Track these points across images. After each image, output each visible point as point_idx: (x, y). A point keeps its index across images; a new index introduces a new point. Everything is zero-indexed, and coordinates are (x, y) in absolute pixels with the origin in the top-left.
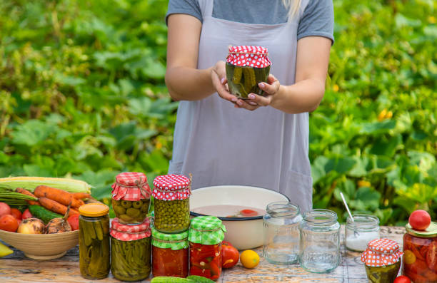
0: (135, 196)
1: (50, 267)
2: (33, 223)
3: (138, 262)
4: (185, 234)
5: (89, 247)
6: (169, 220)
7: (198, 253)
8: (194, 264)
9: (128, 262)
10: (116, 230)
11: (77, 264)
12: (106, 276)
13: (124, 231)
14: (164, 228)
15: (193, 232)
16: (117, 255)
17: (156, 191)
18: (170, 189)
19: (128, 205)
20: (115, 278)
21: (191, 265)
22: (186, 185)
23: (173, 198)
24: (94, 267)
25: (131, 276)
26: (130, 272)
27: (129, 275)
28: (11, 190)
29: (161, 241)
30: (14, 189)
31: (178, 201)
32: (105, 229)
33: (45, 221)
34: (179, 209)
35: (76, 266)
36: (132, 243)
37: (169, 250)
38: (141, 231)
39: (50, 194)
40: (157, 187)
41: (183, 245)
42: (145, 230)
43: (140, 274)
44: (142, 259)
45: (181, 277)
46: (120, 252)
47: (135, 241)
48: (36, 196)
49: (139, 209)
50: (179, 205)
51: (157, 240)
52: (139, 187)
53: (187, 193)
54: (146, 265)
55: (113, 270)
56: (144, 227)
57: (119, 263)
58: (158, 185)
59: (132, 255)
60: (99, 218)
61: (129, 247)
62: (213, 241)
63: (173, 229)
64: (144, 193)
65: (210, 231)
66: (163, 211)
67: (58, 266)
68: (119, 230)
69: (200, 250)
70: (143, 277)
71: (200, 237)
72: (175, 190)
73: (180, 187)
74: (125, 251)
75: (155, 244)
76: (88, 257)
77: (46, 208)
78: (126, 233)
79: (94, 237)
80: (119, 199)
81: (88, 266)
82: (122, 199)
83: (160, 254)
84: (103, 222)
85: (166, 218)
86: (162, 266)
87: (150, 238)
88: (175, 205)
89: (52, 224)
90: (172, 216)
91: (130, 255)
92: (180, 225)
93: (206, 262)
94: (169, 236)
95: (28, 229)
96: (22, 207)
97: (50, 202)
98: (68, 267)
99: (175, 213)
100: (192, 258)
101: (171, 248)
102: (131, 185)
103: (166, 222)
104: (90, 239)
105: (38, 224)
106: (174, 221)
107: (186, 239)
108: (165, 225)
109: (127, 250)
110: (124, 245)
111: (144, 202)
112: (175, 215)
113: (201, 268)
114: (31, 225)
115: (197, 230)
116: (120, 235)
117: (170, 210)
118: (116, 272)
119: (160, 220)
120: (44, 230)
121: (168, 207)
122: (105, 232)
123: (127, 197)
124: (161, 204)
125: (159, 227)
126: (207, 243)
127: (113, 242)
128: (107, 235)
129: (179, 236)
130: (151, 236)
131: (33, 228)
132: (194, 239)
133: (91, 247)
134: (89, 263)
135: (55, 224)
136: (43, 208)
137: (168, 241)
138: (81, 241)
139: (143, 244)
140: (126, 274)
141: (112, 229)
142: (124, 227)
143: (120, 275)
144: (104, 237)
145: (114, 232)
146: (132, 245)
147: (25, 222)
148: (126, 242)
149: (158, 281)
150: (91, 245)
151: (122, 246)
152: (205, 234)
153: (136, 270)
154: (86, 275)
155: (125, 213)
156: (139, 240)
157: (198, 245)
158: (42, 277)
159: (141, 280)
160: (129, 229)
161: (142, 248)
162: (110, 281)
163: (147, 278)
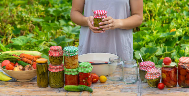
0: (57, 55)
1: (26, 84)
2: (19, 67)
3: (60, 80)
4: (77, 69)
5: (40, 75)
8: (81, 80)
9: (55, 80)
10: (50, 68)
11: (37, 83)
12: (47, 86)
13: (53, 68)
15: (80, 68)
16: (51, 78)
19: (55, 58)
20: (51, 87)
21: (80, 81)
24: (42, 83)
25: (57, 86)
28: (11, 55)
29: (68, 72)
30: (12, 55)
32: (46, 68)
33: (24, 66)
35: (36, 84)
36: (57, 73)
37: (71, 75)
38: (60, 68)
39: (26, 57)
41: (76, 73)
43: (60, 85)
44: (61, 79)
45: (76, 85)
46: (52, 76)
47: (58, 72)
48: (20, 57)
49: (59, 60)
51: (66, 71)
52: (58, 51)
54: (62, 81)
56: (61, 67)
57: (52, 81)
59: (57, 78)
60: (44, 63)
62: (88, 71)
64: (61, 53)
65: (86, 67)
67: (29, 84)
68: (51, 68)
69: (83, 75)
70: (61, 86)
71: (83, 70)
74: (54, 76)
75: (66, 73)
76: (40, 79)
77: (24, 62)
78: (54, 69)
79: (42, 71)
80: (51, 56)
81: (40, 83)
82: (52, 56)
83: (67, 77)
84: (46, 65)
86: (68, 82)
87: (64, 71)
89: (26, 67)
91: (56, 77)
93: (85, 80)
94: (71, 70)
95: (17, 69)
96: (15, 61)
97: (25, 59)
98: (33, 84)
100: (80, 78)
102: (55, 50)
105: (21, 67)
107: (77, 71)
109: (55, 75)
111: (61, 57)
113: (83, 82)
115: (81, 67)
116: (52, 70)
118: (51, 85)
120: (24, 69)
123: (54, 55)
126: (85, 72)
127: (49, 73)
128: (47, 71)
129: (75, 70)
131: (19, 69)
132: (80, 71)
134: (41, 81)
135: (27, 67)
137: (70, 72)
138: (37, 73)
139: (61, 73)
140: (55, 85)
141: (49, 68)
142: (53, 67)
143: (53, 85)
144: (46, 71)
145: (50, 69)
146: (57, 74)
147: (16, 67)
148: (54, 72)
149: (67, 87)
150: (41, 74)
151: (53, 74)
152: (84, 68)
153: (58, 83)
154: (40, 86)
155: (54, 61)
156: (59, 72)
157: (82, 73)
158: (23, 88)
159: (60, 88)
160: (56, 68)
161: (61, 75)
162: (49, 88)
163: (63, 87)
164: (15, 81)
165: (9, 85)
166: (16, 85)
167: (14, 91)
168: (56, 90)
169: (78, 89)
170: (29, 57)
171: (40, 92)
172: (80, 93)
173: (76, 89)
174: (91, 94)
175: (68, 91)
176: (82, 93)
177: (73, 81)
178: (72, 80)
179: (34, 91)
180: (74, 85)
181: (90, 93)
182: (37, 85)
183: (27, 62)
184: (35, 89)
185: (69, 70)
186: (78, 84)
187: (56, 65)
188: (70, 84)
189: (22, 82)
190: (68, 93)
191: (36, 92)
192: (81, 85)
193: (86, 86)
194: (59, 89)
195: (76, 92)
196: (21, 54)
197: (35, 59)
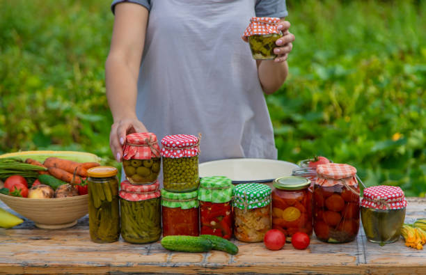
0: (146, 154)
1: (61, 234)
2: (42, 189)
3: (149, 223)
4: (195, 193)
5: (98, 209)
6: (179, 178)
7: (208, 212)
8: (204, 224)
9: (138, 223)
10: (125, 191)
11: (88, 231)
12: (116, 240)
13: (132, 192)
14: (173, 187)
15: (202, 191)
16: (126, 217)
17: (164, 150)
18: (177, 146)
19: (140, 163)
20: (126, 241)
21: (202, 226)
22: (193, 142)
23: (181, 155)
24: (104, 231)
25: (142, 238)
26: (140, 233)
27: (140, 236)
28: (21, 162)
29: (171, 200)
30: (24, 161)
31: (186, 158)
32: (114, 192)
33: (54, 188)
34: (188, 167)
35: (86, 233)
36: (142, 203)
38: (150, 190)
39: (60, 164)
40: (164, 145)
41: (193, 204)
42: (154, 191)
43: (151, 236)
44: (152, 220)
45: (191, 235)
46: (129, 213)
47: (144, 201)
48: (46, 167)
49: (150, 168)
50: (188, 163)
51: (167, 200)
52: (149, 146)
53: (195, 151)
54: (156, 226)
55: (123, 233)
56: (153, 187)
57: (129, 224)
58: (166, 143)
59: (142, 216)
60: (108, 178)
61: (139, 208)
62: (223, 199)
63: (182, 188)
64: (155, 152)
65: (220, 189)
66: (172, 169)
67: (68, 234)
68: (127, 190)
69: (210, 209)
70: (153, 239)
71: (210, 195)
72: (183, 147)
73: (188, 144)
74: (135, 212)
75: (165, 204)
76: (97, 220)
77: (55, 177)
78: (136, 193)
79: (103, 199)
80: (129, 158)
81: (98, 229)
82: (133, 158)
83: (170, 214)
84: (112, 183)
85: (175, 176)
86: (172, 227)
87: (160, 199)
88: (184, 163)
89: (60, 191)
90: (181, 174)
91: (140, 215)
92: (190, 184)
93: (217, 221)
94: (179, 194)
95: (37, 194)
96: (32, 177)
97: (59, 172)
98: (78, 234)
99: (184, 171)
100: (203, 218)
101: (180, 208)
102: (141, 143)
103: (175, 180)
104: (99, 200)
105: (47, 190)
106: (183, 180)
107: (196, 199)
108: (175, 184)
109: (136, 210)
110: (133, 205)
111: (154, 162)
112: (184, 173)
113: (212, 227)
114: (40, 191)
115: (207, 189)
116: (129, 196)
117: (179, 168)
118: (126, 235)
119: (169, 179)
120: (53, 195)
121: (177, 165)
122: (114, 194)
123: (138, 156)
124: (169, 163)
125: (168, 186)
126: (217, 201)
127: (122, 204)
128: (117, 198)
129: (189, 195)
130: (160, 197)
131: (42, 194)
132: (204, 197)
133: (101, 209)
134: (99, 225)
135: (62, 191)
136: (52, 177)
137: (178, 200)
138: (90, 203)
139: (152, 204)
140: (135, 235)
141: (122, 191)
142: (133, 187)
143: (130, 237)
144: (113, 199)
145: (123, 194)
146: (141, 205)
147: (34, 189)
148: (135, 202)
149: (169, 239)
150: (100, 207)
151: (131, 206)
152: (215, 192)
153: (146, 231)
154: (96, 238)
155: (136, 173)
156: (148, 201)
157: (208, 204)
158: (51, 243)
159: (151, 243)
160: (139, 189)
161: (152, 208)
162: (121, 244)
163: (158, 240)
164: (30, 229)
165: (16, 237)
166: (34, 237)
167: (29, 252)
168: (141, 248)
169: (197, 245)
170: (68, 167)
171: (96, 254)
172: (203, 255)
173: (194, 244)
174: (234, 258)
175: (172, 251)
176: (209, 255)
177: (183, 225)
178: (183, 222)
179: (81, 251)
180: (187, 235)
181: (230, 256)
182: (89, 236)
183: (62, 179)
184: (84, 247)
185: (175, 194)
186: (196, 233)
187: (139, 184)
188: (176, 234)
189: (49, 230)
190: (173, 254)
191: (87, 254)
192: (206, 236)
193: (219, 238)
194: (146, 246)
195: (193, 252)
196: (47, 159)
197: (83, 172)
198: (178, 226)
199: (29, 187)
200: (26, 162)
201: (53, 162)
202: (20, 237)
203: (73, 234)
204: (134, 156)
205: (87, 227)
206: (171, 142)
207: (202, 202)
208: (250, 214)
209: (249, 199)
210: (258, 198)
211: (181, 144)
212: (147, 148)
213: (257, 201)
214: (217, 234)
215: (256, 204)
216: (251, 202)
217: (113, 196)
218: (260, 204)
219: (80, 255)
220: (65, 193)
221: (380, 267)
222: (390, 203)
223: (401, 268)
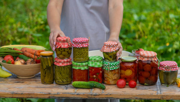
0: (66, 46)
1: (28, 81)
2: (21, 61)
3: (67, 76)
4: (87, 63)
5: (45, 69)
6: (80, 56)
7: (92, 72)
8: (91, 76)
9: (62, 76)
10: (56, 62)
11: (40, 79)
12: (53, 83)
13: (60, 62)
14: (78, 60)
15: (90, 62)
16: (57, 73)
17: (74, 44)
18: (80, 42)
19: (63, 50)
20: (56, 84)
21: (89, 77)
22: (86, 41)
23: (81, 46)
24: (47, 79)
25: (64, 82)
26: (63, 80)
27: (63, 81)
28: (11, 49)
29: (76, 66)
30: (12, 49)
31: (83, 48)
32: (52, 62)
33: (26, 61)
34: (84, 52)
35: (39, 80)
36: (64, 67)
37: (80, 70)
38: (67, 62)
39: (28, 50)
40: (74, 42)
41: (86, 68)
42: (69, 62)
43: (67, 82)
44: (68, 74)
45: (85, 81)
46: (58, 71)
47: (65, 66)
48: (22, 51)
49: (68, 52)
50: (84, 50)
51: (75, 66)
52: (67, 42)
53: (87, 45)
54: (70, 77)
55: (56, 80)
56: (69, 60)
57: (58, 76)
58: (75, 41)
59: (64, 73)
60: (49, 56)
61: (62, 69)
62: (99, 66)
63: (82, 60)
64: (70, 45)
65: (98, 61)
66: (77, 53)
67: (31, 81)
68: (58, 61)
69: (93, 70)
70: (68, 83)
71: (94, 64)
72: (82, 43)
73: (84, 42)
74: (61, 71)
75: (74, 68)
76: (44, 74)
77: (26, 56)
78: (62, 63)
79: (47, 65)
80: (59, 47)
81: (45, 78)
83: (75, 72)
84: (51, 58)
85: (78, 56)
86: (77, 78)
87: (72, 65)
88: (82, 50)
89: (28, 62)
90: (81, 55)
91: (63, 72)
92: (85, 59)
93: (96, 75)
94: (80, 63)
95: (18, 63)
96: (16, 56)
97: (28, 54)
98: (36, 81)
99: (82, 53)
100: (90, 74)
101: (80, 69)
102: (64, 41)
103: (78, 57)
104: (45, 65)
105: (23, 61)
106: (82, 57)
107: (87, 65)
108: (78, 59)
110: (60, 68)
111: (69, 49)
112: (82, 54)
113: (94, 78)
114: (20, 61)
115: (92, 61)
116: (59, 64)
117: (80, 52)
118: (57, 81)
119: (76, 57)
120: (25, 63)
121: (79, 50)
122: (52, 63)
124: (76, 50)
125: (75, 60)
126: (96, 66)
127: (55, 68)
128: (53, 65)
129: (84, 64)
130: (72, 64)
131: (20, 63)
132: (91, 65)
133: (46, 70)
134: (45, 77)
136: (25, 56)
137: (79, 66)
138: (41, 67)
139: (68, 68)
140: (61, 81)
141: (55, 62)
142: (60, 60)
143: (59, 82)
144: (51, 65)
145: (56, 63)
146: (64, 68)
147: (17, 60)
148: (61, 67)
149: (75, 83)
150: (46, 69)
151: (59, 68)
152: (96, 62)
153: (65, 79)
154: (44, 82)
155: (61, 54)
156: (67, 66)
157: (93, 68)
158: (24, 84)
159: (67, 84)
160: (62, 61)
161: (68, 69)
162: (54, 85)
163: (70, 83)
164: (15, 78)
165: (9, 81)
166: (16, 81)
167: (15, 88)
168: (63, 87)
169: (88, 85)
170: (31, 52)
171: (44, 89)
172: (90, 90)
173: (86, 85)
174: (104, 91)
175: (77, 88)
176: (93, 90)
177: (82, 77)
178: (82, 75)
179: (37, 87)
180: (83, 81)
181: (102, 90)
182: (41, 81)
183: (29, 57)
184: (39, 86)
185: (78, 63)
186: (87, 80)
187: (63, 59)
188: (79, 80)
189: (23, 79)
190: (77, 89)
191: (40, 89)
192: (91, 82)
193: (97, 83)
194: (66, 86)
195: (86, 89)
196: (22, 48)
197: (38, 54)
198: (79, 77)
199: (15, 60)
200: (13, 49)
201: (25, 49)
202: (10, 82)
203: (33, 80)
204: (61, 47)
205: (39, 78)
206: (77, 41)
207: (90, 67)
208: (111, 72)
209: (110, 66)
210: (114, 65)
211: (81, 41)
212: (67, 43)
213: (113, 67)
214: (96, 81)
215: (113, 68)
216: (111, 67)
217: (51, 64)
218: (115, 68)
219: (37, 89)
220: (30, 63)
221: (167, 96)
222: (172, 68)
223: (176, 96)
